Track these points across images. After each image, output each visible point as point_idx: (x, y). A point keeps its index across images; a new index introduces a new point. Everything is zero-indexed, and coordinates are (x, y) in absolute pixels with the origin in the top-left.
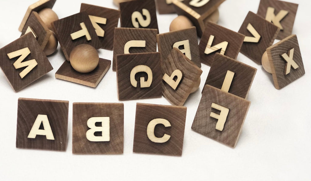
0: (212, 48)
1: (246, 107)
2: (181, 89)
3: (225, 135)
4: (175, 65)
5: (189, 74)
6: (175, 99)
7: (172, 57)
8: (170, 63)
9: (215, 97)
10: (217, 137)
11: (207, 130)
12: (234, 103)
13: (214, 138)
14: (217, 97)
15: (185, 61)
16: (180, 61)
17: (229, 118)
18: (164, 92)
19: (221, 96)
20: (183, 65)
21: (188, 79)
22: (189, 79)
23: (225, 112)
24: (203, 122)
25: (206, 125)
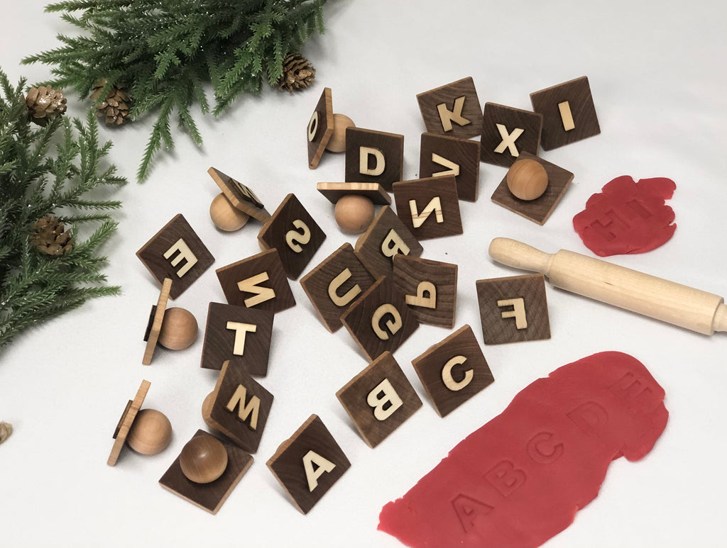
0: (421, 215)
1: (541, 284)
2: (444, 301)
3: (533, 330)
4: (412, 277)
5: (442, 279)
6: (441, 319)
7: (401, 270)
8: (403, 279)
9: (496, 292)
10: (524, 338)
11: (506, 336)
12: (524, 287)
13: (521, 340)
14: (499, 290)
15: (425, 266)
16: (416, 269)
17: (528, 307)
19: (504, 287)
20: (424, 272)
21: (444, 287)
22: (446, 285)
23: (519, 304)
24: (497, 328)
25: (502, 331)
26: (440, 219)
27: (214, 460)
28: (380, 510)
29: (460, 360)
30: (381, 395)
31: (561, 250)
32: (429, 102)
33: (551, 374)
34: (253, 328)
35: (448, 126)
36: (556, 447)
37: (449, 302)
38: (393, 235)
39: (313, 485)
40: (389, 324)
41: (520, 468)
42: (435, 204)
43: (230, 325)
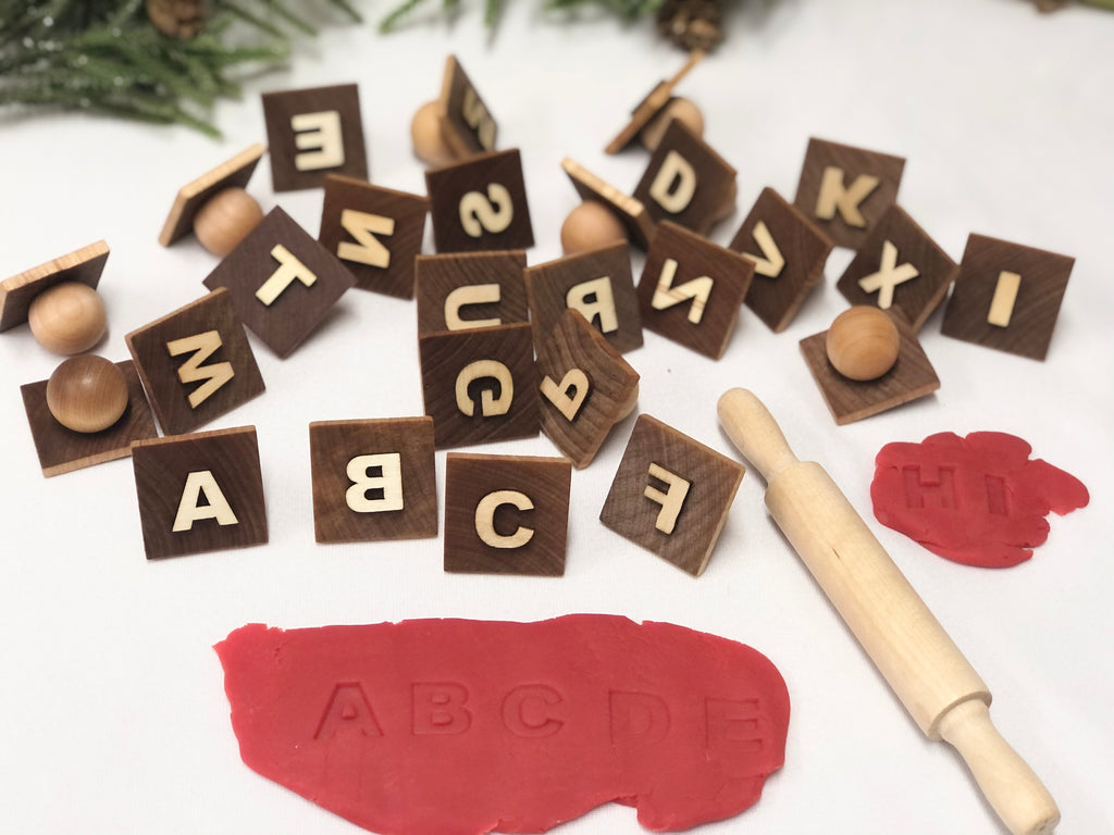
2: (588, 419)
3: (677, 543)
4: (572, 354)
5: (606, 383)
6: (572, 443)
7: (564, 333)
8: (559, 351)
9: (660, 449)
10: (659, 548)
11: (636, 527)
12: (704, 468)
13: (653, 549)
14: (665, 450)
15: (595, 347)
16: (582, 346)
17: (689, 505)
18: (544, 421)
19: (675, 447)
20: (590, 356)
21: (602, 397)
22: (604, 394)
23: (679, 488)
24: (629, 506)
25: (635, 516)
26: (695, 315)
27: (95, 401)
28: (241, 625)
29: (523, 503)
30: (374, 472)
31: (817, 465)
32: (820, 155)
33: (648, 624)
34: (308, 278)
35: (825, 209)
36: (548, 721)
37: (595, 424)
38: (602, 286)
39: (183, 522)
40: (487, 396)
41: (470, 710)
42: (700, 288)
43: (279, 252)
